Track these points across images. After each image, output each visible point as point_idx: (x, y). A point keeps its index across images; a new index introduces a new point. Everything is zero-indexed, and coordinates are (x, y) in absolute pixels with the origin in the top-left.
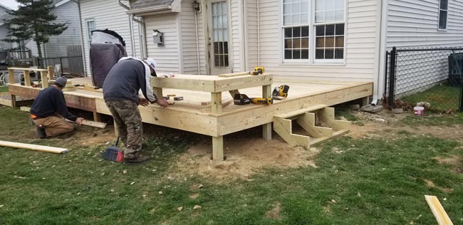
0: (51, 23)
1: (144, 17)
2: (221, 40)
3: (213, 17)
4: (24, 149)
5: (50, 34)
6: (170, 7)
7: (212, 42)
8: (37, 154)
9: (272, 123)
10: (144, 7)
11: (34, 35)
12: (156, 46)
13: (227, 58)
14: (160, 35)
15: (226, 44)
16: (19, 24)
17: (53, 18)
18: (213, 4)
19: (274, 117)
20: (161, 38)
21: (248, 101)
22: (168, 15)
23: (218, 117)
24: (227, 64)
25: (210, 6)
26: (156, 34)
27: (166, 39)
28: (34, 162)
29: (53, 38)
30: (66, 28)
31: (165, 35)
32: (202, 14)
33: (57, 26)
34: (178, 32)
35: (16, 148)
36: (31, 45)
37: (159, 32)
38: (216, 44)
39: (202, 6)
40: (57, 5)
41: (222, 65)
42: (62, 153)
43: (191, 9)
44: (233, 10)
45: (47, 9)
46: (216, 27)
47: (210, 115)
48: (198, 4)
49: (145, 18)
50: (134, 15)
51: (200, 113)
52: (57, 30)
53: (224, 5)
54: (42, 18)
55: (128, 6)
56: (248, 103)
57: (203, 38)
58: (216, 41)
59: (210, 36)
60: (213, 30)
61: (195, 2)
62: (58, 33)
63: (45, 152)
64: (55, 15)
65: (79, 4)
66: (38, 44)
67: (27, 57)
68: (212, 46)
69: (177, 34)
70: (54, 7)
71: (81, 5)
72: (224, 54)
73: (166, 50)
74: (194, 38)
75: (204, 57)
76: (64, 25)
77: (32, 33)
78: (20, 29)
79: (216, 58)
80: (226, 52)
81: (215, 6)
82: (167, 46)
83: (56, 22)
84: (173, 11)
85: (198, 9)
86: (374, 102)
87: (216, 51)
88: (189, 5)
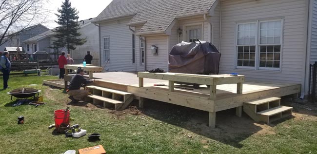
0: (77, 38)
5: (77, 44)
9: (242, 106)
10: (147, 31)
11: (67, 45)
12: (153, 55)
14: (156, 48)
16: (58, 38)
17: (78, 35)
18: (190, 30)
19: (244, 102)
22: (162, 37)
23: (214, 100)
25: (188, 32)
26: (153, 48)
27: (159, 51)
29: (78, 47)
30: (86, 41)
31: (159, 48)
32: (184, 36)
33: (81, 40)
34: (168, 47)
39: (184, 32)
40: (81, 27)
43: (176, 33)
44: (205, 34)
45: (76, 29)
47: (208, 99)
48: (181, 30)
49: (146, 38)
51: (202, 97)
53: (199, 31)
54: (72, 34)
55: (134, 30)
62: (81, 44)
66: (69, 50)
71: (101, 28)
73: (159, 58)
77: (65, 43)
81: (192, 32)
82: (160, 55)
85: (181, 33)
86: (302, 97)
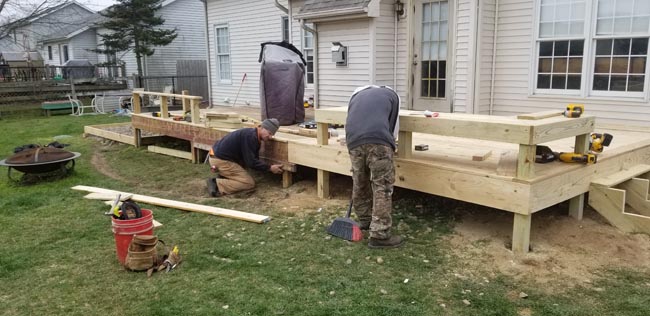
0: (156, 29)
1: (317, 24)
2: (435, 58)
3: (423, 24)
4: (200, 213)
5: (156, 44)
6: (366, 10)
7: (419, 61)
8: (223, 221)
9: (586, 195)
10: (320, 9)
11: (134, 44)
12: (335, 66)
13: (443, 84)
14: (342, 49)
15: (443, 64)
16: (114, 29)
17: (160, 22)
18: (424, 5)
19: (592, 184)
20: (344, 55)
21: (551, 157)
22: (362, 20)
23: (531, 184)
24: (442, 94)
25: (419, 8)
26: (337, 48)
27: (349, 56)
28: (229, 235)
29: (158, 49)
30: (175, 36)
31: (349, 50)
32: (408, 19)
33: (164, 33)
34: (371, 47)
35: (188, 211)
36: (129, 58)
37: (341, 46)
38: (425, 64)
39: (408, 9)
40: (164, 4)
41: (433, 94)
42: (262, 223)
43: (390, 13)
44: (461, 14)
45: (152, 10)
46: (426, 39)
47: (514, 180)
48: (402, 5)
49: (319, 25)
50: (305, 20)
51: (494, 175)
52: (164, 39)
53: (445, 6)
54: (145, 21)
55: (287, 7)
56: (551, 160)
57: (406, 54)
58: (426, 58)
59: (417, 52)
60: (423, 43)
61: (399, 3)
62: (165, 42)
63: (235, 220)
64: (163, 18)
65: (206, 3)
66: (138, 57)
67: (120, 75)
68: (419, 66)
69: (371, 49)
70: (160, 7)
71: (208, 4)
72: (438, 79)
73: (349, 72)
74: (391, 55)
75: (405, 83)
76: (173, 32)
77: (130, 42)
78: (115, 36)
79: (425, 84)
80: (443, 75)
81: (428, 8)
82: (350, 66)
83: (163, 28)
84: (369, 15)
85: (400, 12)
87: (425, 74)
88: (389, 7)
